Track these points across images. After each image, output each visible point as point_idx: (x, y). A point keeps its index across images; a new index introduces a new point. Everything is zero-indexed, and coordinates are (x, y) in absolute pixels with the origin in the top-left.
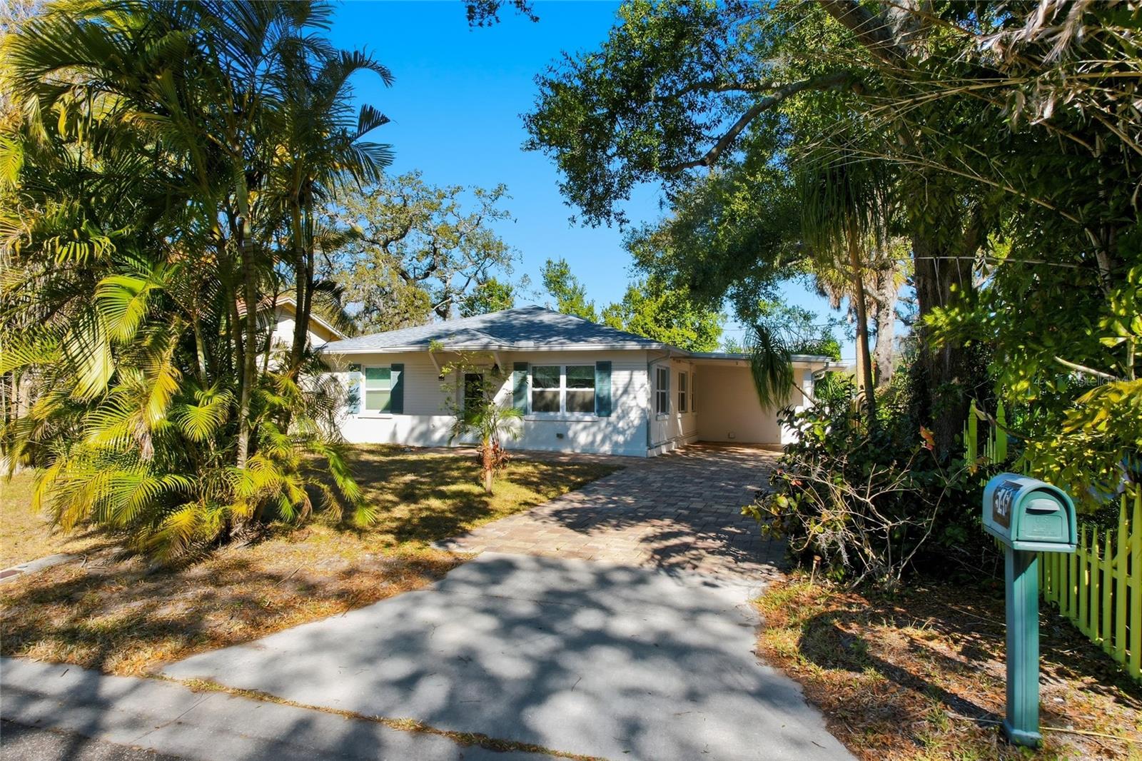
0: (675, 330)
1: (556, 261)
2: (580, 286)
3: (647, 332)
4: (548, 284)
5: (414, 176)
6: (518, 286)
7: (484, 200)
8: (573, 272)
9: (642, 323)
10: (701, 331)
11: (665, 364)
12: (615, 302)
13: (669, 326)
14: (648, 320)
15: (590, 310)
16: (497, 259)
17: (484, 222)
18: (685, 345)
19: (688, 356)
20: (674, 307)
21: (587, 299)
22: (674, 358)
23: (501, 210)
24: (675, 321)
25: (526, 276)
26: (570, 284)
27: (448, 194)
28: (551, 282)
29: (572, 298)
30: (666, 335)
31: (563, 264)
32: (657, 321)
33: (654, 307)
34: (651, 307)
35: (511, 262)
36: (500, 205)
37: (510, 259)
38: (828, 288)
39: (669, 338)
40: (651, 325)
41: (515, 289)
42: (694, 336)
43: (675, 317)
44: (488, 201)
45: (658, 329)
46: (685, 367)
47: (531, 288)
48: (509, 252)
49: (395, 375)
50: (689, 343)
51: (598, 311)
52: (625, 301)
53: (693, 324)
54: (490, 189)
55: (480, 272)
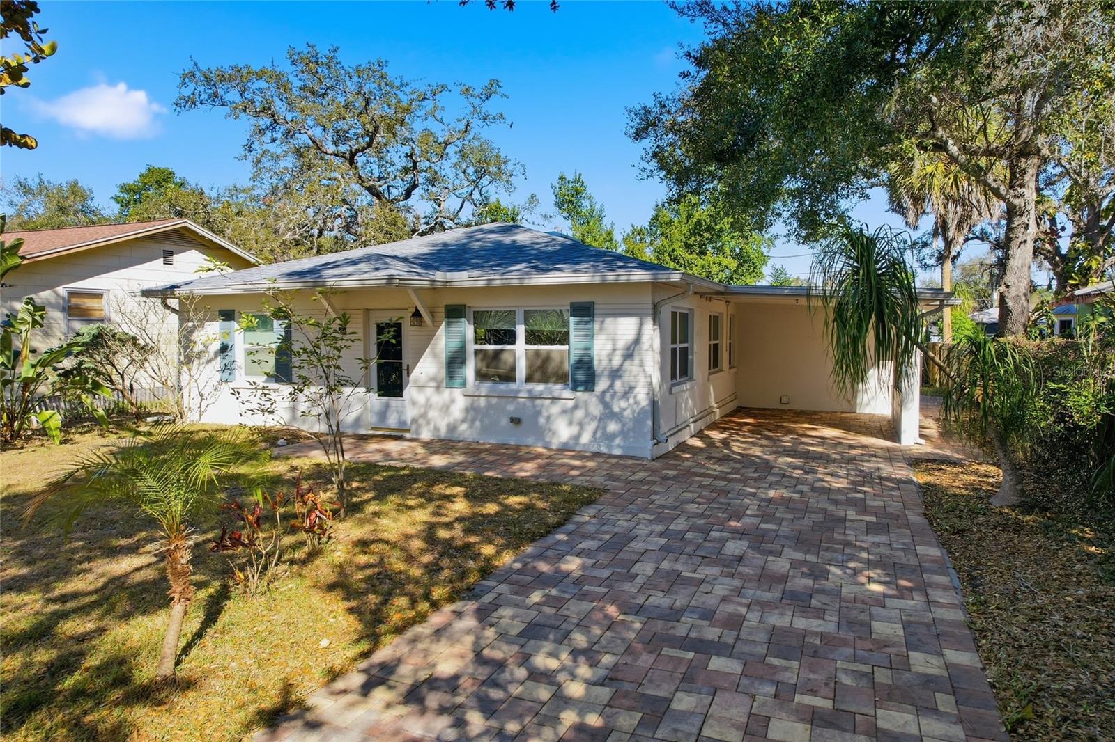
0: (710, 257)
1: (570, 177)
2: (598, 207)
3: (675, 260)
4: (560, 205)
5: (377, 67)
6: (525, 208)
7: (472, 99)
8: (590, 190)
9: (669, 250)
10: (742, 259)
11: (683, 305)
12: (638, 226)
13: (703, 253)
14: (677, 245)
15: (609, 237)
16: (498, 176)
17: (475, 129)
18: (723, 276)
19: (725, 292)
20: (709, 229)
21: (606, 222)
22: (702, 295)
23: (493, 113)
24: (709, 247)
25: (533, 196)
26: (586, 203)
27: (429, 95)
28: (563, 203)
29: (589, 219)
30: (698, 266)
31: (578, 181)
32: (687, 246)
33: (685, 229)
34: (680, 232)
35: (512, 179)
36: (492, 107)
37: (511, 176)
38: (907, 201)
39: (703, 267)
40: (681, 252)
41: (523, 213)
42: (733, 264)
43: (710, 241)
44: (477, 102)
45: (688, 257)
46: (718, 307)
47: (539, 210)
48: (510, 167)
49: (278, 326)
50: (727, 273)
51: (618, 237)
52: (651, 225)
53: (732, 250)
54: (479, 87)
55: (476, 192)
